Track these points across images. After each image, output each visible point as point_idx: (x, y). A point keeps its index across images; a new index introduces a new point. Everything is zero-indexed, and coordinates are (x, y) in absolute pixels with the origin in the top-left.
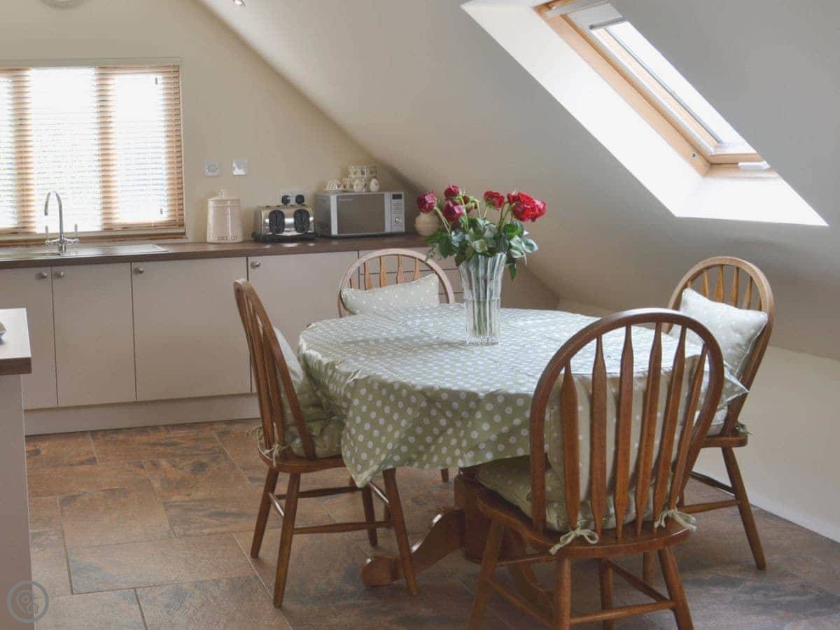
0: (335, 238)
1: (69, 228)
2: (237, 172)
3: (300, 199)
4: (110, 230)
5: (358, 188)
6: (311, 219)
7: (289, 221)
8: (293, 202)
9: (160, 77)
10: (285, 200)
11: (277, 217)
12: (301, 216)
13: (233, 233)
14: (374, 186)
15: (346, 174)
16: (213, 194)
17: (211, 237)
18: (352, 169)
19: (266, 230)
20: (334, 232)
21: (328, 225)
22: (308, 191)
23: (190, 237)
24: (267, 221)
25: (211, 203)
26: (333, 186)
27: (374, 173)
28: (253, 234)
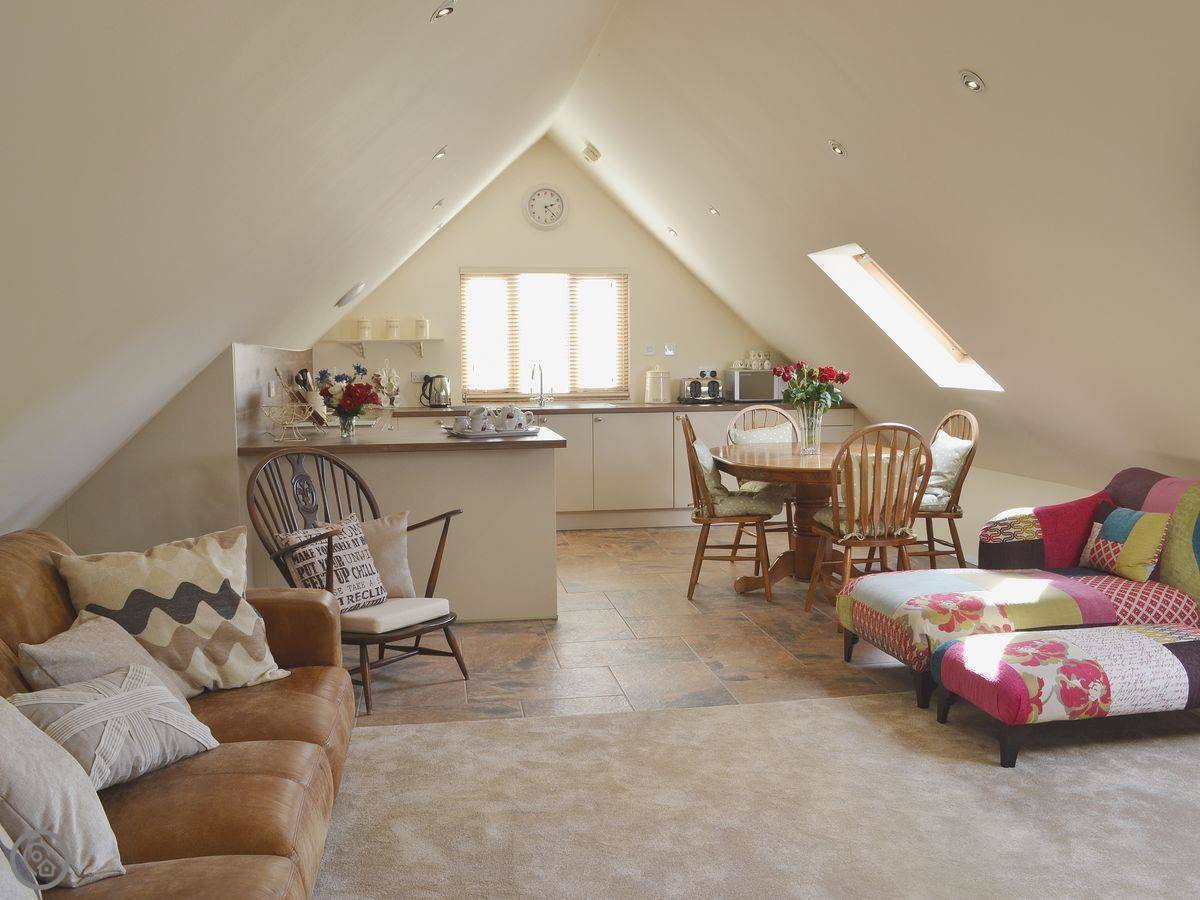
0: (737, 402)
1: (546, 391)
2: (669, 353)
3: (713, 374)
4: (575, 392)
5: (755, 367)
6: (720, 388)
7: (705, 389)
8: (708, 375)
9: (614, 282)
10: (703, 374)
11: (696, 385)
12: (713, 386)
13: (664, 398)
14: (767, 365)
15: (748, 357)
16: (650, 369)
17: (648, 399)
18: (752, 353)
19: (687, 395)
20: (737, 398)
21: (732, 393)
22: (719, 369)
23: (633, 398)
24: (689, 388)
25: (649, 374)
26: (737, 365)
27: (768, 356)
28: (678, 399)
